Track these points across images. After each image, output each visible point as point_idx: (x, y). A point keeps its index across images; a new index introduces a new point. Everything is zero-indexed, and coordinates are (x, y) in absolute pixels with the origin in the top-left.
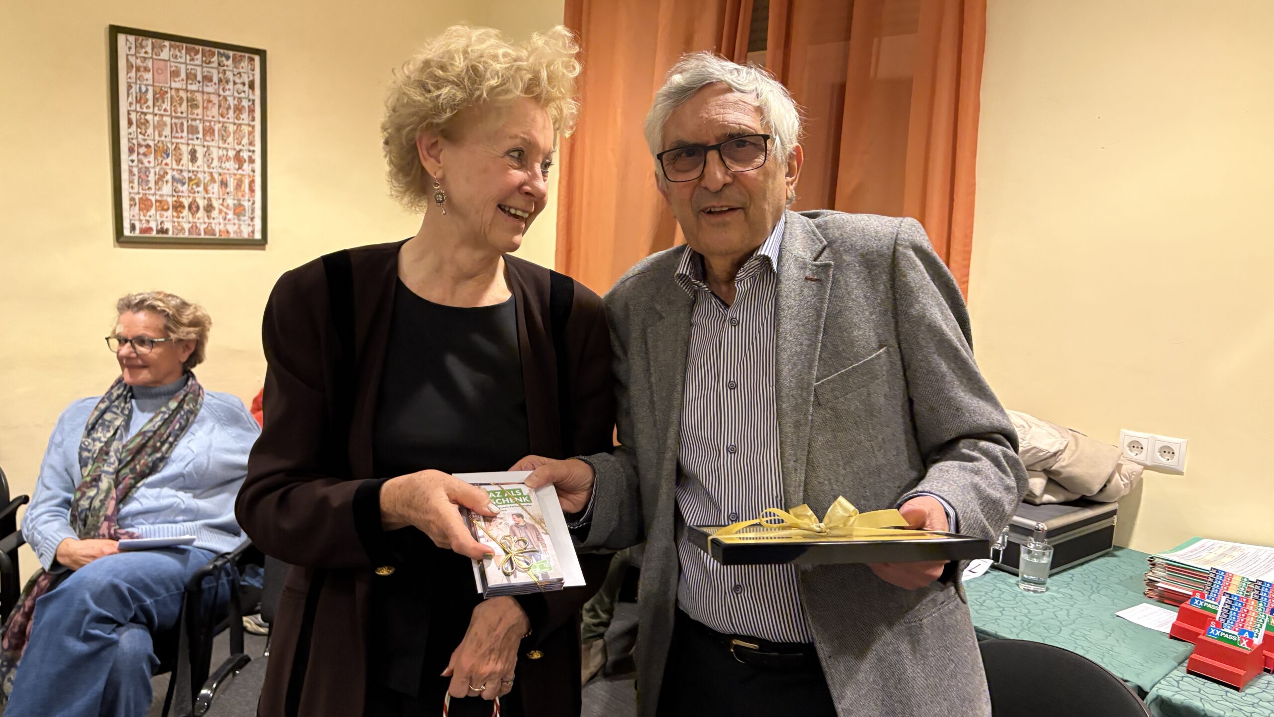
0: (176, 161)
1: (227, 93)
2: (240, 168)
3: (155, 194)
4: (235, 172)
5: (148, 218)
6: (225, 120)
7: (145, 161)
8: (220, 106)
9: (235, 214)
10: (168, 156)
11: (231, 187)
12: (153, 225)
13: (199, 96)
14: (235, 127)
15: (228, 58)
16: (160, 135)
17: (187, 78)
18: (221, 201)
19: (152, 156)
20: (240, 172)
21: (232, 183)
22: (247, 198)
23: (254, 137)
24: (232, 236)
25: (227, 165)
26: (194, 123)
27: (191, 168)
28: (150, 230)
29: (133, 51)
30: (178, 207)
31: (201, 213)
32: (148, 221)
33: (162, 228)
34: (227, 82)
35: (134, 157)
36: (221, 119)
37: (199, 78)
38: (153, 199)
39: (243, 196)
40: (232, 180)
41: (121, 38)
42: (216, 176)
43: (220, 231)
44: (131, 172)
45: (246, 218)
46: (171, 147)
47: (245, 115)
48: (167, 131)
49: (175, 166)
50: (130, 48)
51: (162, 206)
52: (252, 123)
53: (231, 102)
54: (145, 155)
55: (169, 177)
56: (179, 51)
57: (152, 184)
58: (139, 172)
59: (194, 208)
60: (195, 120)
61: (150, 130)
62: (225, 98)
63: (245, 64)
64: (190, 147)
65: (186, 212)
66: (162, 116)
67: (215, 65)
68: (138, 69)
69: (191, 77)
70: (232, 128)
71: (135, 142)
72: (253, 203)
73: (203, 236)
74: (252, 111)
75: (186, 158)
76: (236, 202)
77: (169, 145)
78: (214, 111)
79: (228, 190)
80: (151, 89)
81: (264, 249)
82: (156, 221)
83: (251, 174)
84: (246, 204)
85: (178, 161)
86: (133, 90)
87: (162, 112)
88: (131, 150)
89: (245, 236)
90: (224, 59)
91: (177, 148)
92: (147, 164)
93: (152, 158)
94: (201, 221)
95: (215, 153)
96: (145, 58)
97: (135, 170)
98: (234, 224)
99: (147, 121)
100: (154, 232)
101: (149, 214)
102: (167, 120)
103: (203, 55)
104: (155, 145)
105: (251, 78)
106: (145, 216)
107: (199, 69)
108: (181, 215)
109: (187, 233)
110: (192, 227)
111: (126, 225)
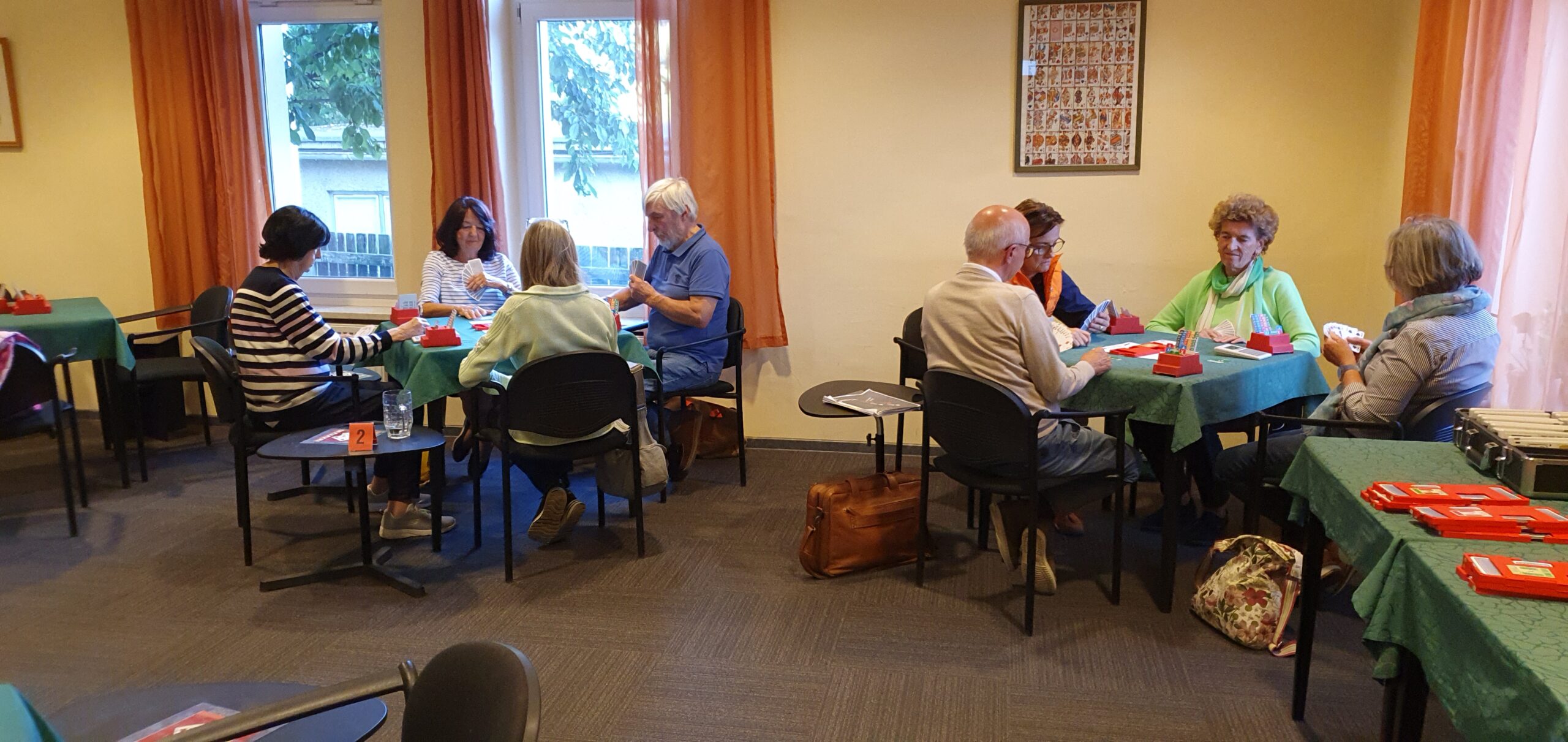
0: (1064, 102)
1: (1111, 39)
2: (1117, 103)
3: (1046, 132)
4: (1114, 107)
5: (1039, 152)
6: (1107, 62)
7: (1040, 105)
8: (1103, 51)
9: (1111, 144)
10: (1058, 100)
11: (1109, 121)
12: (1043, 157)
13: (1086, 46)
14: (1116, 67)
15: (1112, 8)
16: (1052, 83)
17: (1077, 32)
18: (1100, 133)
19: (1046, 100)
20: (1118, 106)
21: (1110, 117)
22: (1123, 129)
23: (1132, 74)
24: (1108, 163)
25: (1107, 101)
26: (1081, 69)
27: (1076, 108)
28: (1040, 161)
29: (1035, 18)
30: (1064, 140)
31: (1083, 145)
32: (1039, 154)
33: (1050, 159)
34: (1111, 29)
35: (1032, 103)
36: (1104, 62)
37: (1087, 30)
38: (1044, 135)
39: (1119, 127)
40: (1110, 114)
41: (1027, 10)
42: (1097, 112)
43: (1098, 160)
44: (1028, 115)
45: (1121, 147)
46: (1061, 91)
47: (1125, 56)
48: (1058, 79)
49: (1063, 107)
50: (1033, 16)
51: (1051, 140)
52: (1130, 62)
53: (1113, 46)
54: (1040, 100)
55: (1057, 117)
56: (1072, 10)
57: (1044, 124)
58: (1035, 115)
59: (1076, 141)
60: (1081, 66)
61: (1045, 80)
62: (1108, 44)
63: (1127, 12)
64: (1077, 90)
65: (1070, 145)
66: (1055, 66)
67: (1101, 16)
68: (1038, 31)
69: (1080, 30)
70: (1112, 69)
71: (1033, 90)
72: (1129, 134)
73: (1082, 164)
74: (1131, 51)
75: (1072, 98)
76: (1113, 133)
77: (1059, 90)
78: (1098, 56)
79: (1106, 123)
80: (1047, 46)
81: (1138, 174)
82: (1046, 153)
83: (1128, 107)
84: (1122, 134)
85: (1066, 102)
86: (1034, 49)
87: (1055, 64)
88: (1030, 98)
89: (1121, 163)
90: (1109, 10)
91: (1066, 92)
92: (1041, 108)
93: (1045, 102)
94: (1082, 151)
95: (1097, 92)
96: (1044, 22)
97: (1032, 114)
98: (1111, 153)
99: (1043, 72)
100: (1044, 163)
101: (1040, 148)
102: (1059, 69)
103: (1092, 10)
104: (1048, 91)
105: (1132, 23)
106: (1037, 150)
107: (1087, 23)
108: (1066, 147)
109: (1069, 163)
110: (1074, 157)
111: (1023, 158)
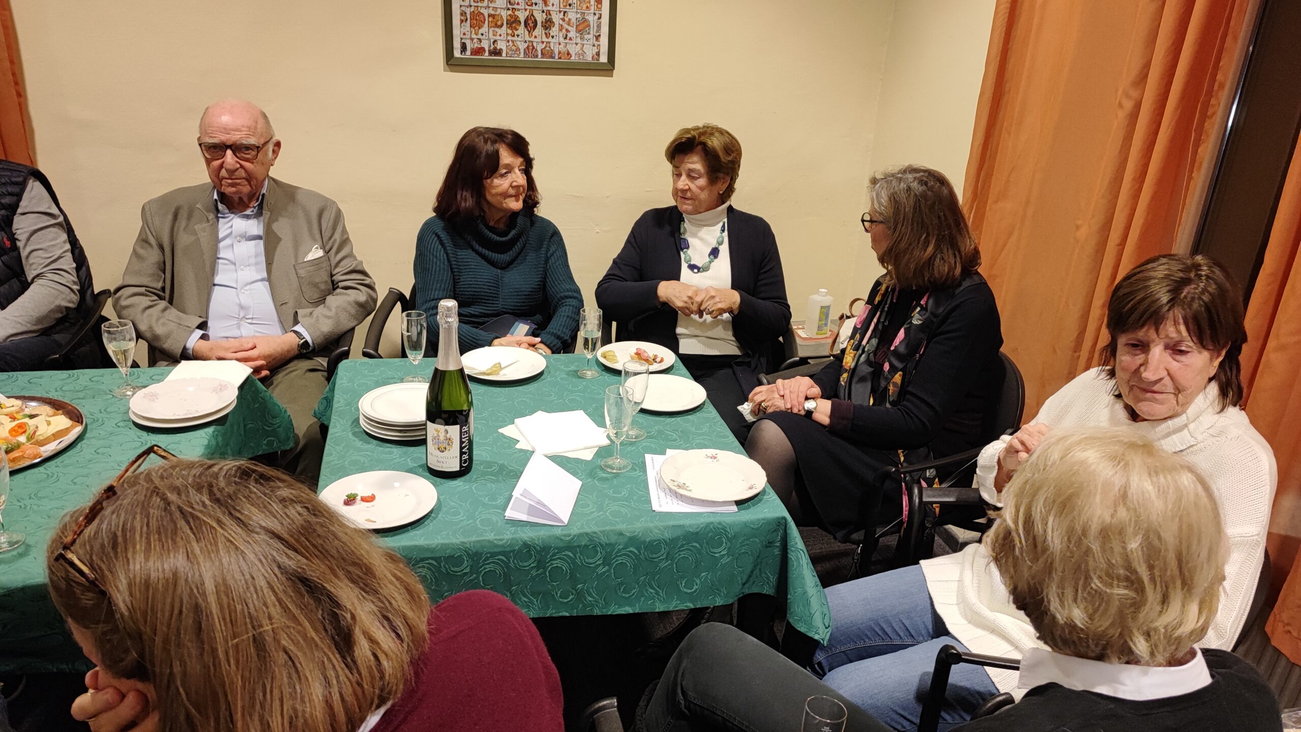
3: (488, 7)
5: (480, 36)
9: (578, 31)
12: (485, 45)
18: (561, 15)
22: (592, 11)
24: (574, 58)
28: (481, 51)
30: (513, 22)
31: (539, 31)
32: (480, 40)
33: (495, 48)
38: (486, 12)
39: (588, 8)
43: (560, 53)
45: (591, 36)
51: (495, 21)
59: (530, 23)
65: (521, 29)
72: (600, 18)
73: (539, 59)
76: (579, 16)
79: (570, 1)
81: (612, 78)
82: (489, 39)
84: (591, 19)
89: (590, 59)
94: (539, 39)
98: (577, 44)
100: (487, 54)
101: (481, 31)
106: (476, 34)
108: (516, 33)
109: (522, 55)
110: (528, 47)
111: (457, 45)
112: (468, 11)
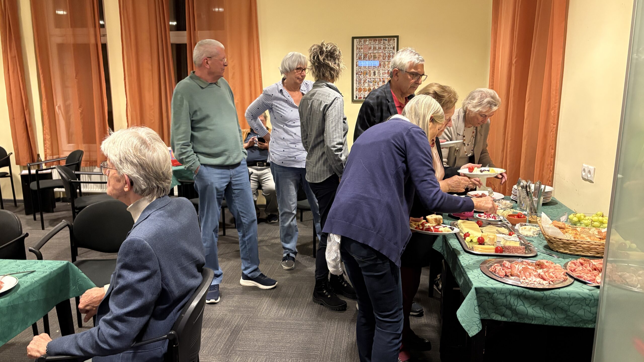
1: (386, 52)
6: (385, 61)
7: (361, 77)
8: (383, 56)
10: (367, 74)
12: (362, 96)
13: (377, 54)
15: (386, 40)
16: (365, 68)
17: (374, 49)
25: (385, 75)
26: (375, 63)
27: (374, 78)
28: (361, 98)
29: (358, 43)
34: (386, 48)
35: (358, 76)
37: (377, 48)
38: (362, 88)
41: (355, 40)
42: (381, 79)
44: (356, 80)
46: (368, 72)
49: (369, 77)
51: (365, 90)
53: (387, 54)
54: (360, 75)
55: (367, 81)
56: (372, 41)
57: (362, 84)
61: (362, 67)
62: (385, 54)
63: (392, 41)
64: (374, 71)
67: (382, 43)
68: (359, 49)
71: (358, 71)
75: (372, 74)
78: (381, 58)
80: (363, 54)
86: (358, 56)
87: (366, 61)
88: (357, 74)
91: (370, 72)
93: (362, 76)
95: (381, 72)
96: (361, 45)
97: (358, 80)
101: (361, 93)
103: (379, 41)
104: (364, 71)
105: (394, 46)
107: (377, 46)
111: (355, 96)
112: (358, 88)
